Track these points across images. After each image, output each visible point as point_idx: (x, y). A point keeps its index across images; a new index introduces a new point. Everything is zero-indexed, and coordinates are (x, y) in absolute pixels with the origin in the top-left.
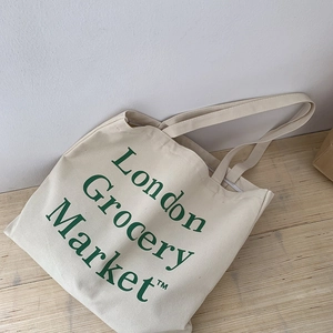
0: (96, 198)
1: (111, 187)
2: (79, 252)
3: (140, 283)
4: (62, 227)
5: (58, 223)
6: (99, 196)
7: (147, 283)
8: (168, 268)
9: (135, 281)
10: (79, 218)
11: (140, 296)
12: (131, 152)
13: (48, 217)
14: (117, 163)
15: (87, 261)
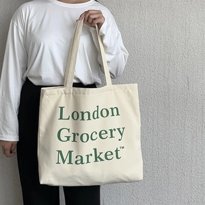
0: (68, 139)
1: (69, 130)
2: (82, 163)
3: (114, 153)
4: (67, 161)
5: (64, 162)
6: (68, 138)
7: (117, 151)
8: (120, 140)
9: (112, 154)
10: (70, 152)
11: (117, 158)
13: (58, 163)
14: (61, 118)
15: (88, 162)
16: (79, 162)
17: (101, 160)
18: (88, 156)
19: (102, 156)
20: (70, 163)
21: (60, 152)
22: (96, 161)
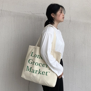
1: (33, 60)
3: (46, 73)
4: (29, 70)
5: (28, 70)
6: (32, 63)
7: (47, 72)
8: (49, 69)
9: (45, 73)
10: (31, 68)
12: (32, 52)
13: (26, 70)
14: (31, 56)
15: (36, 73)
16: (33, 72)
17: (41, 74)
18: (36, 71)
19: (41, 73)
20: (30, 71)
21: (28, 67)
22: (39, 74)
